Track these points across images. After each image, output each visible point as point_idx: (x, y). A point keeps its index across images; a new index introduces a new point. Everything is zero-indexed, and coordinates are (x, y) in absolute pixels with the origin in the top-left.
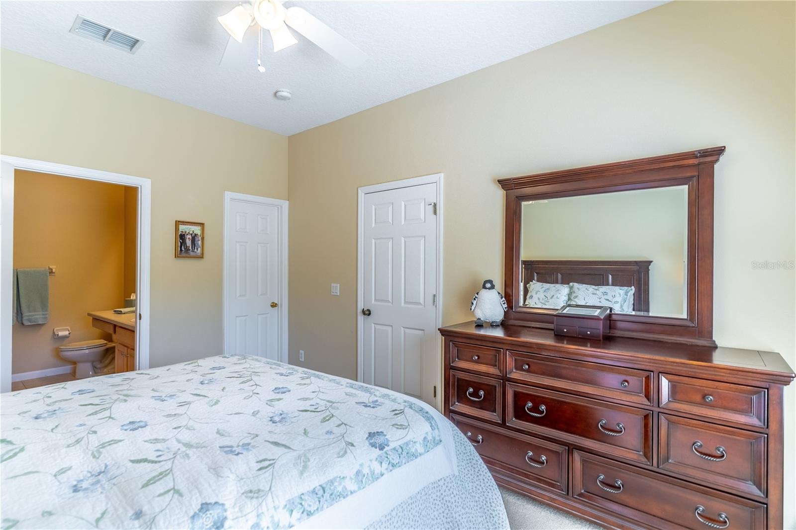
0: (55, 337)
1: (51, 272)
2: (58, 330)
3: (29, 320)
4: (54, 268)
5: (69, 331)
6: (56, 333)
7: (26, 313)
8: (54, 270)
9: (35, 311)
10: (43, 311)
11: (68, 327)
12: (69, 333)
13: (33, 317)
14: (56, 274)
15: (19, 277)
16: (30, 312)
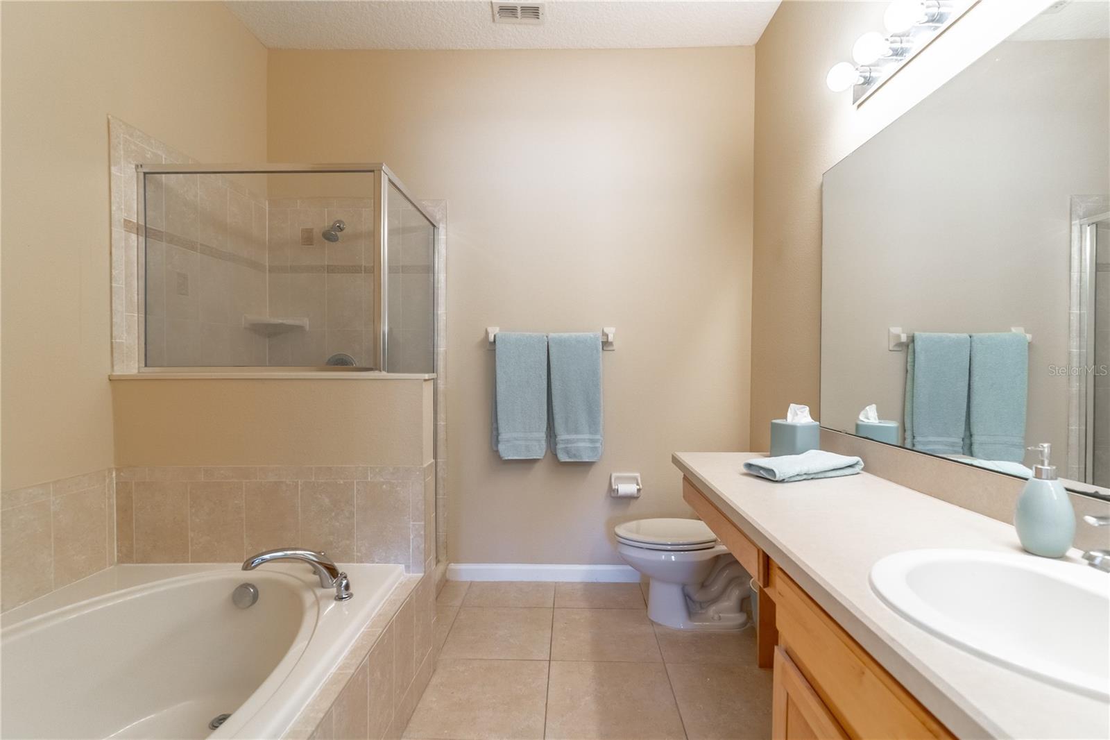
0: (613, 495)
1: (606, 344)
2: (618, 478)
3: (567, 451)
4: (611, 331)
5: (638, 484)
6: (614, 487)
7: (562, 436)
8: (610, 339)
9: (577, 431)
10: (591, 433)
11: (637, 475)
12: (639, 490)
13: (575, 445)
14: (615, 347)
15: (550, 352)
16: (569, 432)
